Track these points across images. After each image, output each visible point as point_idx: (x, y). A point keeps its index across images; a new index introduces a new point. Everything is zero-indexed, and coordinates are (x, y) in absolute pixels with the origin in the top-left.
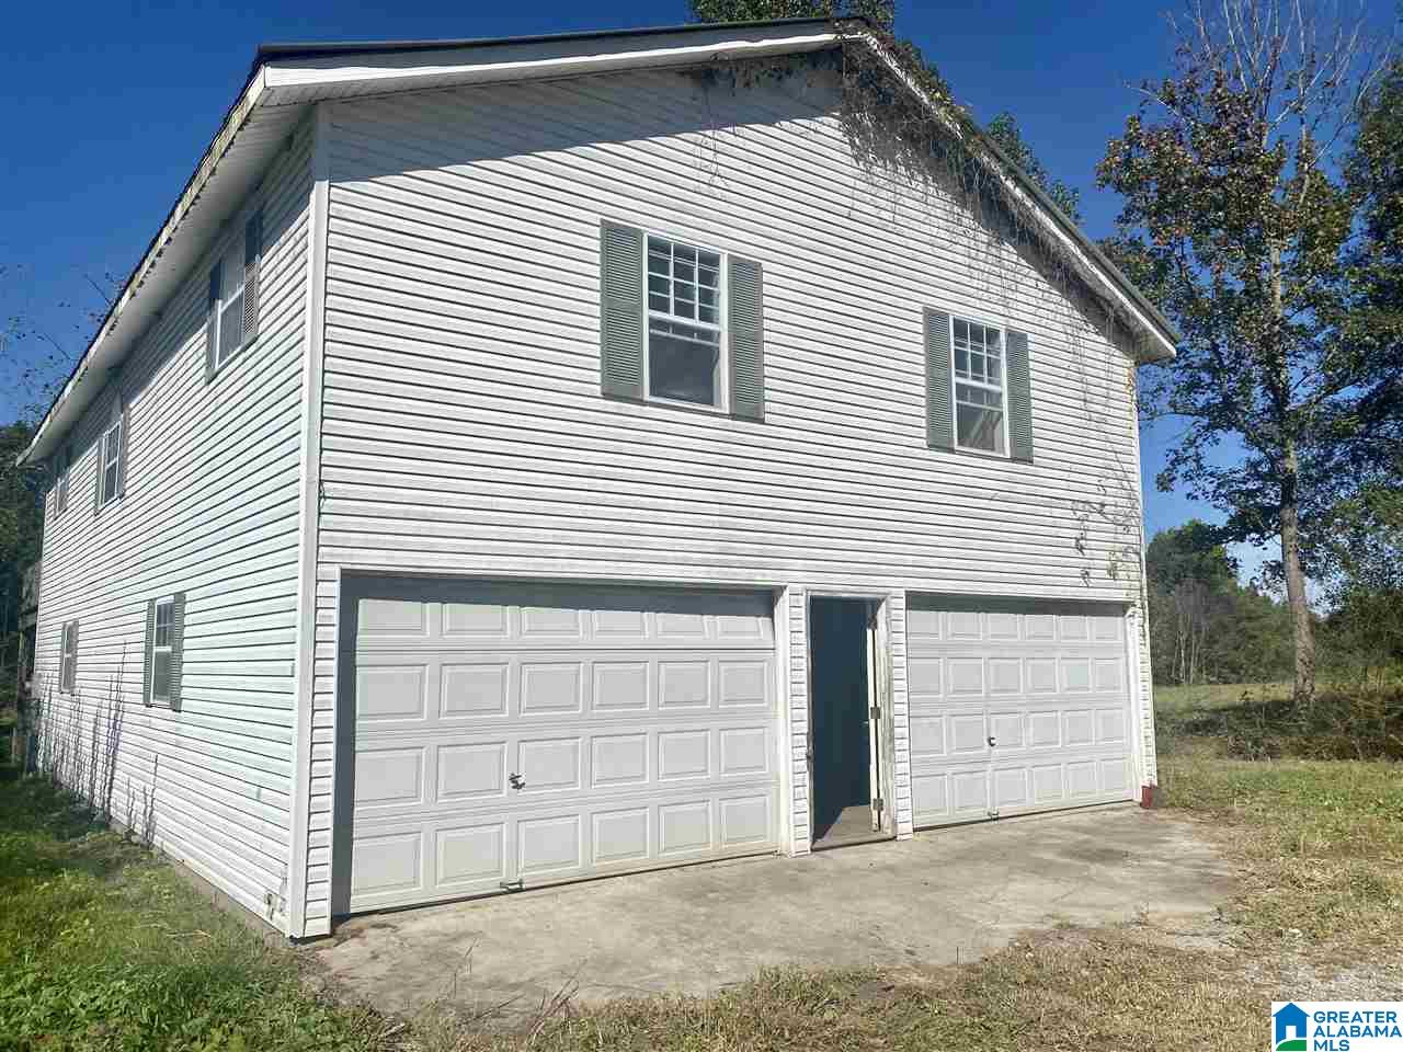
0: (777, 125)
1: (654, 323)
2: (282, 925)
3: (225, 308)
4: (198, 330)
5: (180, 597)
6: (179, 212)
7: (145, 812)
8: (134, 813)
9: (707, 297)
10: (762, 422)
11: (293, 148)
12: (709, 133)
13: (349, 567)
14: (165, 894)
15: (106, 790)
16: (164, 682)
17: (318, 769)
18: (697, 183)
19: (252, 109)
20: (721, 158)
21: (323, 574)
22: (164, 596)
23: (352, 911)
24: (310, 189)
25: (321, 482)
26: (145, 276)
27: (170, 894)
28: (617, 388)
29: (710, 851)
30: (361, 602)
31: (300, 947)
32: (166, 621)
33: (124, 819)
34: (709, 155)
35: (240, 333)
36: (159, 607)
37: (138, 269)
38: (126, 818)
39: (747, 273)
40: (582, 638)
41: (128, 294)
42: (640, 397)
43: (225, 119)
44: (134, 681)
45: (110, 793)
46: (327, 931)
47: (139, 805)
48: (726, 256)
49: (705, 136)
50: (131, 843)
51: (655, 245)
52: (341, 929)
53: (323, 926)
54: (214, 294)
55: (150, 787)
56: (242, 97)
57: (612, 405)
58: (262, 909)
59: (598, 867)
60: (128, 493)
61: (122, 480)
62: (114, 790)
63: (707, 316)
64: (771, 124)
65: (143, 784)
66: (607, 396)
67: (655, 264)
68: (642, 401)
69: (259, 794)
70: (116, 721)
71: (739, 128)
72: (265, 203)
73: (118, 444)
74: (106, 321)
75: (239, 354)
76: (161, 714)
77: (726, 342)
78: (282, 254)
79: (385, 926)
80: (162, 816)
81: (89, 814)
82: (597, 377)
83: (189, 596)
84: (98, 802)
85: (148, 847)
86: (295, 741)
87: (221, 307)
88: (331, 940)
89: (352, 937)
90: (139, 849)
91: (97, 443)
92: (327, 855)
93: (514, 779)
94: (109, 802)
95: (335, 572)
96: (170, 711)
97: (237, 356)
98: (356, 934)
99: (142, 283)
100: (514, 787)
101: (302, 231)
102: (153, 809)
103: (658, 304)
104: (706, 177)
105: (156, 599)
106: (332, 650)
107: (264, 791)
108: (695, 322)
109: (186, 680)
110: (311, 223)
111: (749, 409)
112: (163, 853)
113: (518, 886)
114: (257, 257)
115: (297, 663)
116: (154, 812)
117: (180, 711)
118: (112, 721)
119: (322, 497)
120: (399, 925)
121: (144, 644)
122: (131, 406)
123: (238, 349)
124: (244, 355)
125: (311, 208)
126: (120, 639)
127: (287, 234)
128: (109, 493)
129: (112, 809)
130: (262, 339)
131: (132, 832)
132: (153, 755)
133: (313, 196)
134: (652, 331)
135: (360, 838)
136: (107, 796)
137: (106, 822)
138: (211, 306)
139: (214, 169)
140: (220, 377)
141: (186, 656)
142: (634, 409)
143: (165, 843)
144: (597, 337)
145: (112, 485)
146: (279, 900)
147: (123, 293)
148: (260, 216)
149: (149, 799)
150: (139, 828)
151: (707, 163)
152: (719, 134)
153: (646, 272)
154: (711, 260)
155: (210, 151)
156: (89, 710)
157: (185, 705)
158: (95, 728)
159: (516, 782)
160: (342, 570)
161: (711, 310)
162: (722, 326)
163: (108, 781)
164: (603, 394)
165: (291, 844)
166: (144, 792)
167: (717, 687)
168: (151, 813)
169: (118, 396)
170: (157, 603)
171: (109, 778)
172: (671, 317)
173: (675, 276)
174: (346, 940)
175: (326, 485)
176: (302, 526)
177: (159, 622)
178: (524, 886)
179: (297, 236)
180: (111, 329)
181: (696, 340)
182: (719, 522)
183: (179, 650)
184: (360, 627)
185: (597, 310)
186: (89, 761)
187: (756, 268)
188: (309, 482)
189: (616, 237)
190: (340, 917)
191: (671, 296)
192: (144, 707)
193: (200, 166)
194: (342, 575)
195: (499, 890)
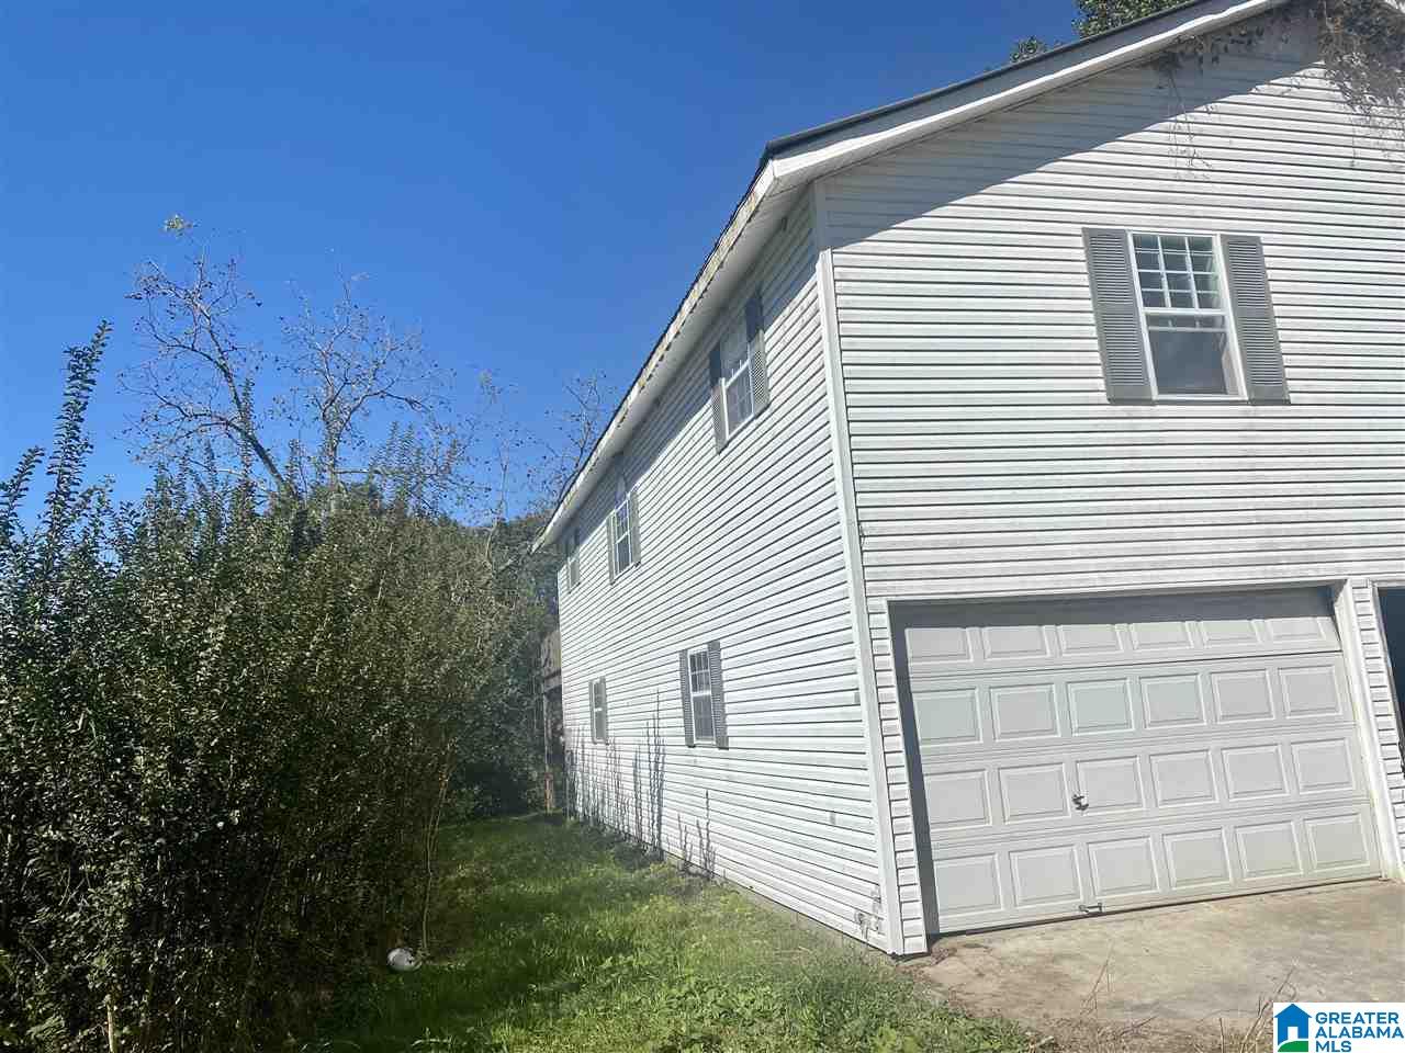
0: (1254, 91)
1: (1151, 320)
2: (883, 944)
3: (729, 383)
4: (700, 409)
5: (714, 646)
6: (687, 307)
7: (701, 844)
8: (688, 846)
9: (1203, 283)
10: (1287, 403)
11: (788, 228)
12: (1180, 118)
13: (894, 598)
14: (747, 917)
15: (655, 827)
16: (706, 723)
17: (896, 793)
18: (1176, 171)
19: (762, 201)
20: (1197, 140)
21: (873, 606)
22: (698, 646)
23: (941, 931)
24: (815, 259)
25: (859, 522)
26: (654, 370)
27: (752, 916)
28: (1124, 391)
29: (1300, 874)
30: (907, 631)
31: (902, 964)
32: (702, 667)
33: (679, 853)
34: (1185, 139)
35: (748, 402)
36: (692, 657)
37: (646, 365)
38: (680, 851)
39: (1244, 251)
40: (1122, 652)
41: (636, 388)
42: (1148, 397)
43: (732, 217)
44: (673, 725)
45: (659, 829)
46: (924, 949)
47: (694, 839)
48: (1219, 238)
49: (1177, 121)
50: (690, 874)
51: (1140, 242)
52: (935, 947)
53: (918, 944)
54: (716, 373)
55: (703, 823)
56: (749, 191)
57: (1120, 410)
58: (853, 929)
59: (1181, 891)
60: (643, 561)
61: (637, 550)
62: (663, 827)
63: (1205, 302)
64: (1246, 92)
65: (696, 818)
66: (1114, 401)
67: (1143, 261)
68: (1151, 400)
69: (832, 819)
70: (657, 763)
71: (1213, 105)
72: (762, 283)
73: (627, 522)
74: (615, 415)
75: (752, 420)
76: (706, 753)
77: (1233, 326)
78: (788, 324)
79: (977, 946)
80: (721, 848)
81: (639, 849)
82: (1101, 384)
83: (723, 643)
84: (647, 838)
85: (708, 876)
86: (870, 766)
87: (724, 384)
88: (929, 958)
89: (950, 955)
90: (696, 880)
91: (605, 521)
92: (914, 874)
93: (1077, 800)
94: (659, 838)
95: (883, 604)
96: (717, 750)
97: (749, 423)
98: (953, 952)
99: (651, 376)
100: (1078, 809)
101: (811, 297)
102: (709, 841)
103: (1153, 300)
104: (1183, 162)
105: (686, 650)
106: (891, 678)
107: (838, 816)
108: (1195, 311)
109: (730, 719)
110: (820, 290)
111: (1270, 391)
112: (727, 881)
113: (1097, 910)
114: (761, 332)
115: (862, 692)
116: (712, 844)
117: (728, 749)
118: (653, 765)
119: (862, 536)
120: (991, 945)
121: (680, 691)
122: (637, 484)
123: (752, 416)
124: (756, 422)
125: (818, 276)
126: (652, 690)
127: (792, 305)
128: (624, 563)
129: (663, 844)
130: (775, 405)
131: (688, 863)
132: (704, 791)
133: (819, 266)
134: (1150, 328)
135: (939, 860)
136: (656, 832)
137: (659, 855)
138: (714, 383)
139: (722, 263)
140: (731, 446)
141: (727, 697)
142: (1143, 410)
143: (728, 871)
144: (1095, 344)
145: (625, 555)
146: (873, 920)
147: (632, 387)
148: (758, 295)
149: (704, 832)
150: (696, 860)
151: (1184, 148)
152: (1190, 117)
153: (1135, 271)
154: (1202, 245)
155: (716, 247)
156: (627, 756)
157: (732, 742)
158: (635, 771)
159: (1080, 804)
160: (889, 602)
161: (1208, 295)
162: (1226, 310)
163: (655, 818)
164: (1109, 400)
165: (881, 865)
166: (698, 827)
167: (1279, 697)
168: (708, 845)
169: (622, 480)
170: (690, 652)
171: (656, 815)
172: (1169, 310)
173: (1167, 268)
174: (943, 959)
175: (863, 524)
176: (848, 563)
177: (693, 670)
178: (1103, 910)
179: (805, 304)
180: (622, 421)
181: (1197, 329)
182: (1256, 516)
183: (719, 692)
184: (910, 655)
185: (1091, 318)
186: (632, 801)
187: (1253, 244)
188: (849, 523)
189: (1101, 243)
190: (933, 937)
191: (1166, 289)
192: (687, 748)
193: (707, 262)
194: (889, 607)
195: (1078, 913)
